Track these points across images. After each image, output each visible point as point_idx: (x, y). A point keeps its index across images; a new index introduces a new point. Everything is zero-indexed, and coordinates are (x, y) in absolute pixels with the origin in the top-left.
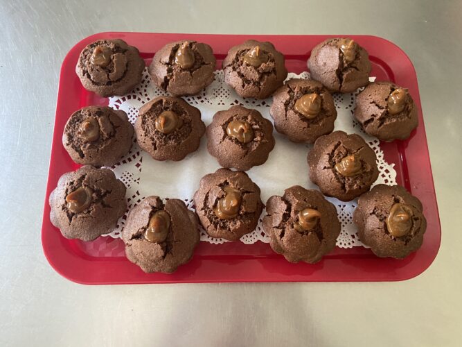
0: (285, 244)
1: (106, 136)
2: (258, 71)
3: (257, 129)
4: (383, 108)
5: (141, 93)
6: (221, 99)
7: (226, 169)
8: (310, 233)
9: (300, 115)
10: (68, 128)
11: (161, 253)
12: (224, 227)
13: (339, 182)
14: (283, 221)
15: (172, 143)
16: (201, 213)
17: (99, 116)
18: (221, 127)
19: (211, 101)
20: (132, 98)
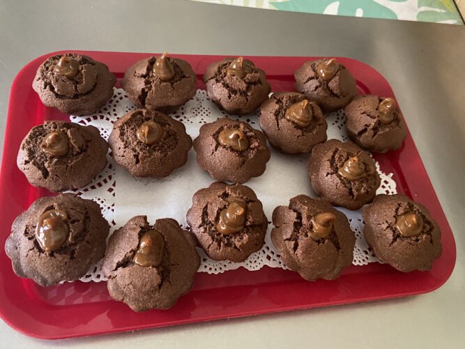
0: (300, 258)
1: (77, 149)
2: (245, 81)
3: (251, 136)
4: (375, 118)
5: (109, 113)
6: (202, 117)
7: (221, 182)
8: (327, 241)
9: (293, 122)
10: (28, 143)
11: (156, 279)
12: (229, 245)
13: (345, 187)
14: (294, 231)
15: (157, 154)
16: (199, 232)
17: (68, 129)
18: (211, 138)
19: (191, 120)
20: (99, 118)
